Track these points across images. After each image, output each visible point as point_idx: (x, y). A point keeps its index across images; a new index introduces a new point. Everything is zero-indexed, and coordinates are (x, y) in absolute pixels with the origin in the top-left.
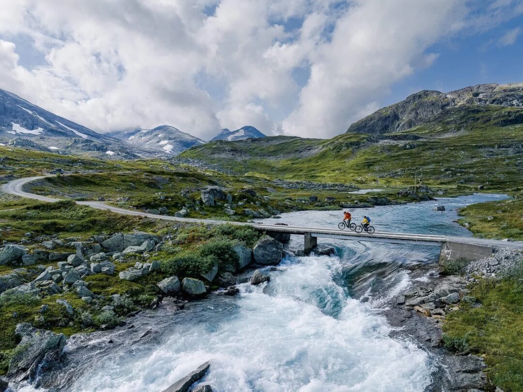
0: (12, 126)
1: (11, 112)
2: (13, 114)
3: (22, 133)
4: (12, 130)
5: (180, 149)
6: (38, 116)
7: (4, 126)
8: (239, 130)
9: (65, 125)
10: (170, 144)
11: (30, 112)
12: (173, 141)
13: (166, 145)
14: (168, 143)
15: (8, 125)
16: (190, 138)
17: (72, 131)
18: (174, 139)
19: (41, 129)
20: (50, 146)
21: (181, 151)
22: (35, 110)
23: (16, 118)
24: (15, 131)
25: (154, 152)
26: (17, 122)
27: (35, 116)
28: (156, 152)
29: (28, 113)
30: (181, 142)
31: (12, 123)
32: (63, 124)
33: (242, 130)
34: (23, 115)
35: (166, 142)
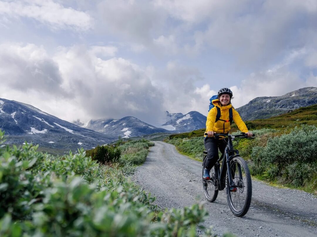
0: (31, 129)
1: (31, 121)
2: (32, 122)
3: (36, 133)
4: (31, 132)
5: (136, 134)
6: (44, 121)
7: (27, 130)
8: (186, 115)
9: (60, 125)
10: (129, 130)
11: (40, 119)
12: (131, 128)
13: (126, 131)
14: (128, 130)
15: (29, 129)
16: (144, 125)
17: (63, 129)
18: (132, 126)
19: (46, 130)
20: (50, 141)
21: (136, 135)
22: (43, 118)
23: (33, 125)
24: (32, 132)
25: (113, 138)
26: (33, 127)
27: (42, 121)
28: (114, 138)
29: (39, 120)
30: (137, 128)
31: (31, 127)
32: (59, 124)
33: (189, 114)
34: (37, 123)
35: (127, 129)
